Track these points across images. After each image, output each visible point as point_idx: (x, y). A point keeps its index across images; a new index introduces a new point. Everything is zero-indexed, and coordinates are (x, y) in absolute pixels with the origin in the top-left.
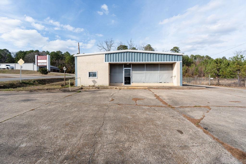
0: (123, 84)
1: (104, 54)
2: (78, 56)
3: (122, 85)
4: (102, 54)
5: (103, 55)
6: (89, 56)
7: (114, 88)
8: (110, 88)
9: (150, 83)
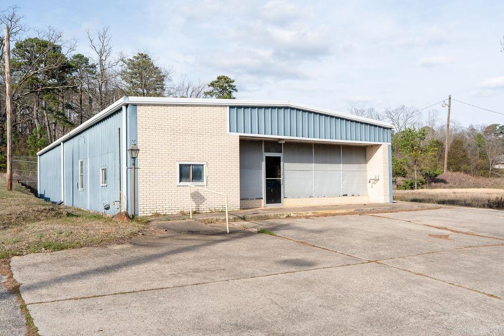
0: (264, 201)
1: (226, 106)
2: (141, 105)
3: (261, 204)
4: (221, 106)
5: (222, 108)
6: (178, 108)
7: (283, 215)
8: (275, 216)
9: (324, 198)
